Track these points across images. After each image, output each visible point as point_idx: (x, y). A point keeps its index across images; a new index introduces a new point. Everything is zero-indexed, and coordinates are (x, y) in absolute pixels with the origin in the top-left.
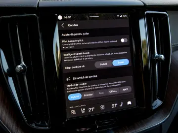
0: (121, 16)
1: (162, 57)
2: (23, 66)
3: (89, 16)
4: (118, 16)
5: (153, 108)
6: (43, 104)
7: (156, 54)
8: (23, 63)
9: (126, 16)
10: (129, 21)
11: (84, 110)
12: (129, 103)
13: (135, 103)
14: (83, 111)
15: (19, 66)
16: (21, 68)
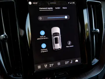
0: (71, 3)
1: (98, 30)
2: (5, 36)
3: (49, 3)
4: (69, 3)
5: (93, 65)
7: (94, 29)
8: (5, 34)
9: (74, 3)
12: (77, 61)
14: (46, 66)
15: (2, 36)
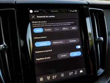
0: (73, 11)
1: (102, 39)
2: (4, 46)
4: (71, 11)
5: (98, 75)
6: (19, 74)
7: (98, 37)
9: (76, 11)
10: (79, 14)
11: (49, 77)
12: (81, 71)
13: (85, 72)
16: (2, 47)
